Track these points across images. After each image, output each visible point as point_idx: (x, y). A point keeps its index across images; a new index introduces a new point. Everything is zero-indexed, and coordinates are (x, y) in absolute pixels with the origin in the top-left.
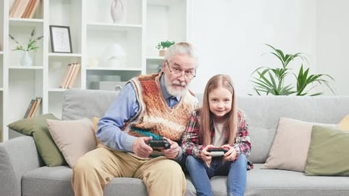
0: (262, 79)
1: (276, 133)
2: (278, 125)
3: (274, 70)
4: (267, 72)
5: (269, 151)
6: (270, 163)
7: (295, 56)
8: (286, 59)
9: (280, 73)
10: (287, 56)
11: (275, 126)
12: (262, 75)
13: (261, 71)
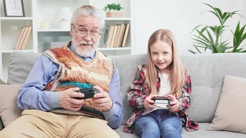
0: (201, 37)
1: (221, 92)
2: (223, 83)
3: (212, 28)
4: (205, 30)
5: (215, 111)
6: (216, 124)
7: (233, 13)
8: (224, 16)
9: (218, 30)
10: (225, 14)
11: (220, 85)
12: (201, 33)
13: (200, 29)
